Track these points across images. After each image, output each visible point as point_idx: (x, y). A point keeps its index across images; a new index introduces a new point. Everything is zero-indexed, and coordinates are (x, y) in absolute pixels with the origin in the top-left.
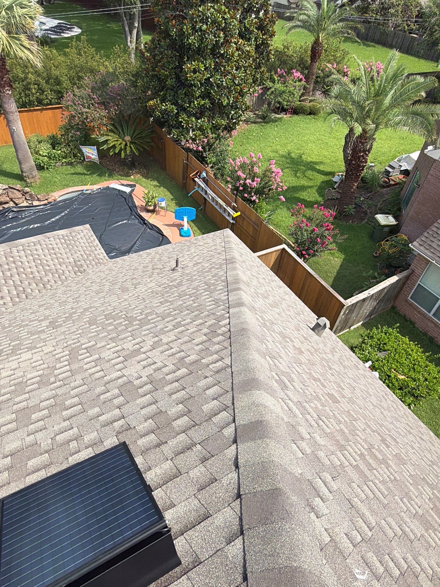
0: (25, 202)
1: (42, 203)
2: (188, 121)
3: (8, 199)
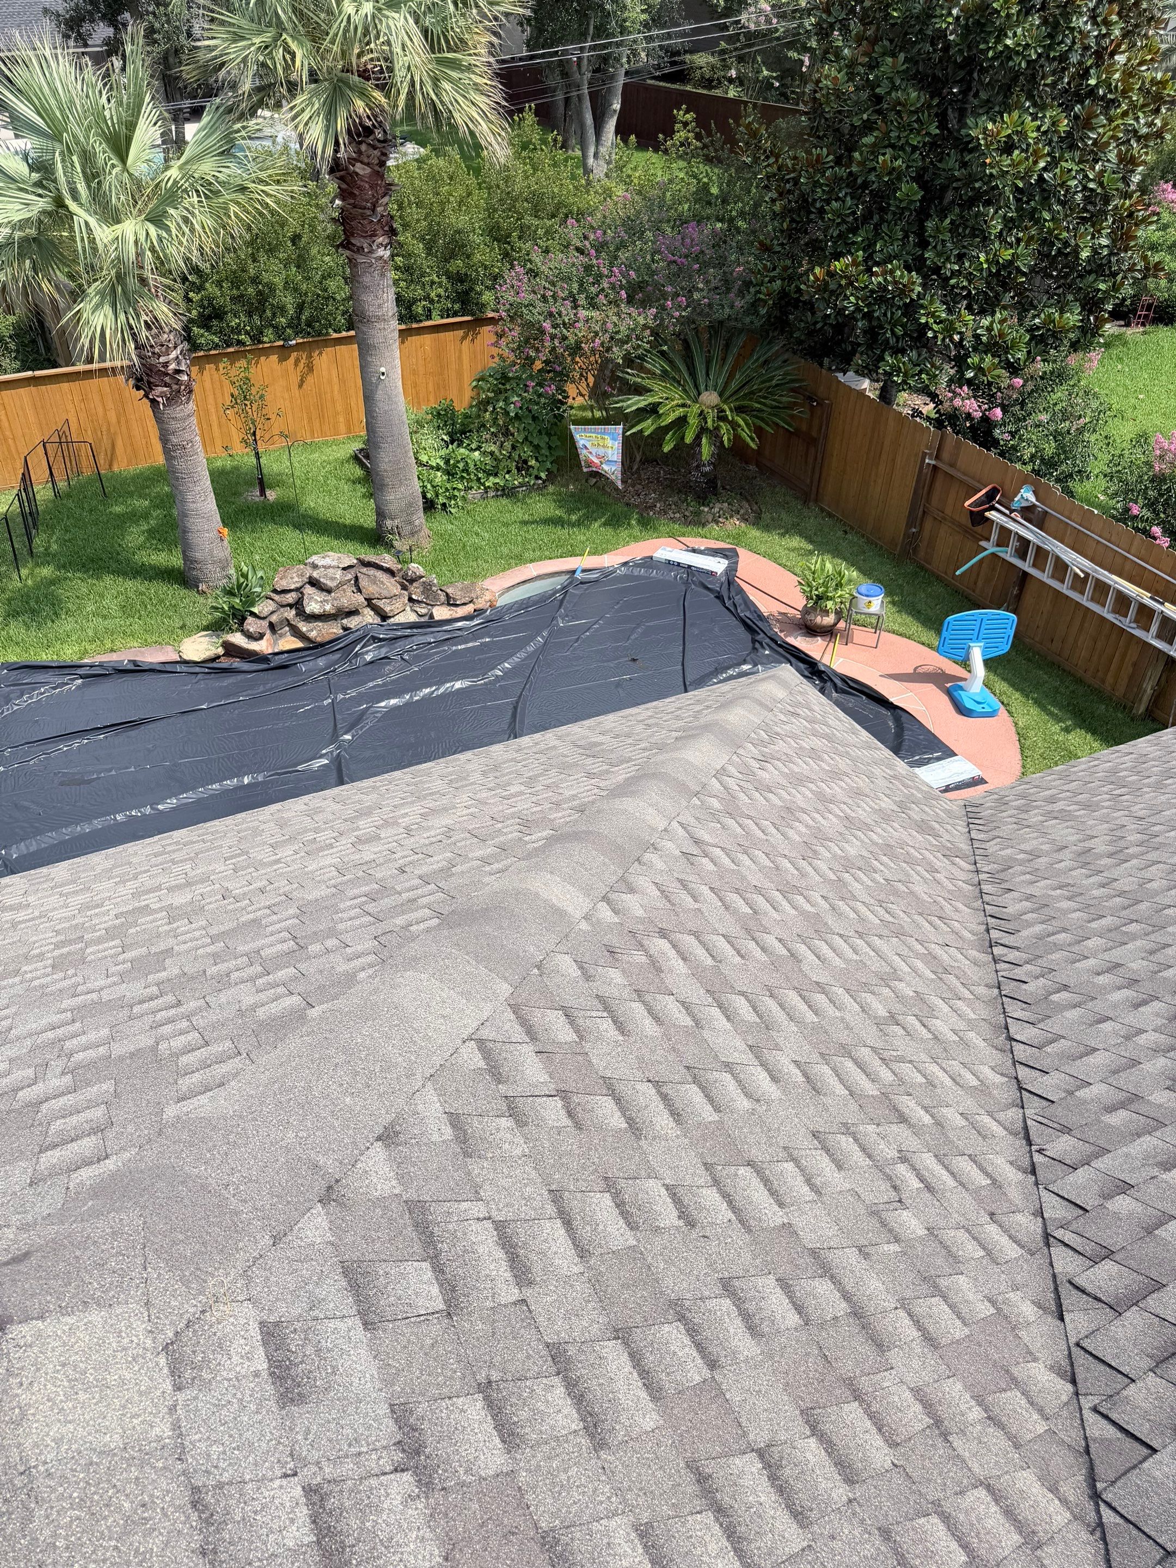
0: (408, 608)
1: (461, 612)
3: (360, 599)
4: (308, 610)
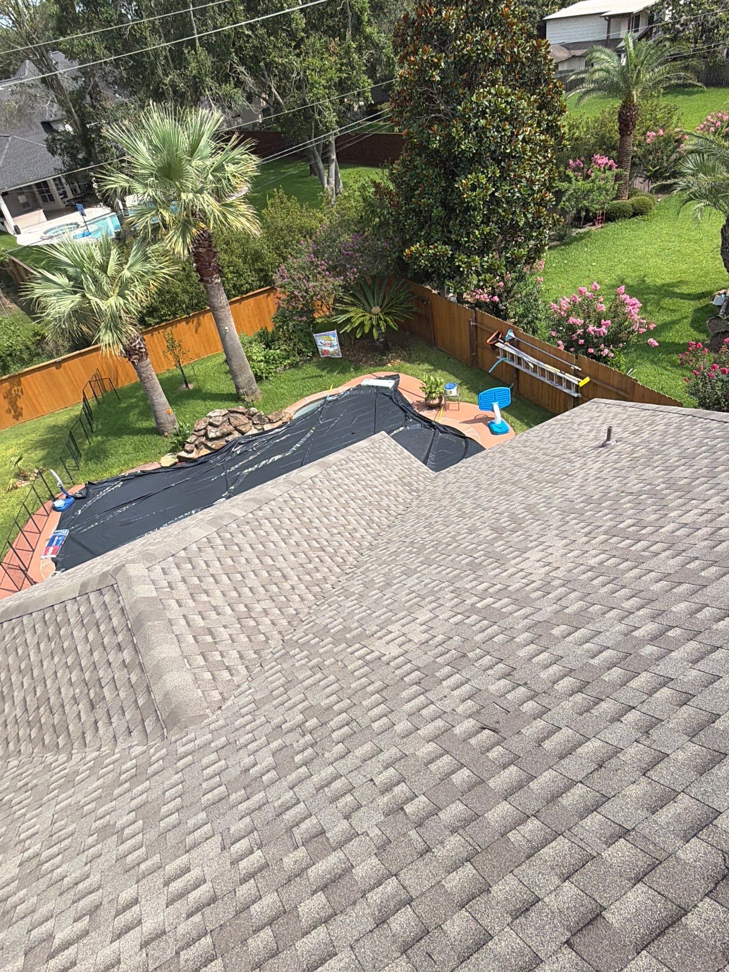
0: (253, 428)
1: (276, 425)
2: (470, 263)
3: (231, 427)
4: (210, 436)
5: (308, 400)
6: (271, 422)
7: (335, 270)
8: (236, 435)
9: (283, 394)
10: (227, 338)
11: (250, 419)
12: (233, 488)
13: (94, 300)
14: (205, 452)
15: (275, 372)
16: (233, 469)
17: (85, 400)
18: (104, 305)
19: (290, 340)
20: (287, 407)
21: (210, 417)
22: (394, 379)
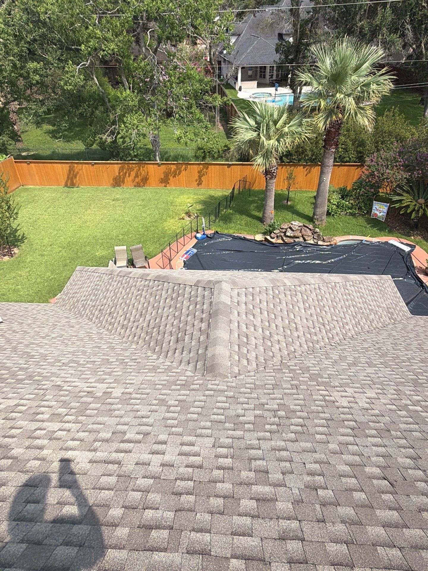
0: (312, 240)
1: (326, 244)
3: (300, 235)
4: (287, 234)
5: (351, 237)
6: (324, 241)
7: (407, 168)
8: (301, 239)
9: (338, 228)
10: (322, 185)
11: (313, 234)
12: (286, 267)
13: (263, 138)
14: (280, 241)
15: (340, 214)
16: (290, 257)
17: (234, 189)
18: (266, 143)
19: (358, 199)
20: (337, 236)
21: (292, 224)
22: (411, 247)
